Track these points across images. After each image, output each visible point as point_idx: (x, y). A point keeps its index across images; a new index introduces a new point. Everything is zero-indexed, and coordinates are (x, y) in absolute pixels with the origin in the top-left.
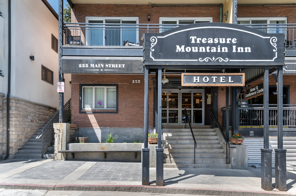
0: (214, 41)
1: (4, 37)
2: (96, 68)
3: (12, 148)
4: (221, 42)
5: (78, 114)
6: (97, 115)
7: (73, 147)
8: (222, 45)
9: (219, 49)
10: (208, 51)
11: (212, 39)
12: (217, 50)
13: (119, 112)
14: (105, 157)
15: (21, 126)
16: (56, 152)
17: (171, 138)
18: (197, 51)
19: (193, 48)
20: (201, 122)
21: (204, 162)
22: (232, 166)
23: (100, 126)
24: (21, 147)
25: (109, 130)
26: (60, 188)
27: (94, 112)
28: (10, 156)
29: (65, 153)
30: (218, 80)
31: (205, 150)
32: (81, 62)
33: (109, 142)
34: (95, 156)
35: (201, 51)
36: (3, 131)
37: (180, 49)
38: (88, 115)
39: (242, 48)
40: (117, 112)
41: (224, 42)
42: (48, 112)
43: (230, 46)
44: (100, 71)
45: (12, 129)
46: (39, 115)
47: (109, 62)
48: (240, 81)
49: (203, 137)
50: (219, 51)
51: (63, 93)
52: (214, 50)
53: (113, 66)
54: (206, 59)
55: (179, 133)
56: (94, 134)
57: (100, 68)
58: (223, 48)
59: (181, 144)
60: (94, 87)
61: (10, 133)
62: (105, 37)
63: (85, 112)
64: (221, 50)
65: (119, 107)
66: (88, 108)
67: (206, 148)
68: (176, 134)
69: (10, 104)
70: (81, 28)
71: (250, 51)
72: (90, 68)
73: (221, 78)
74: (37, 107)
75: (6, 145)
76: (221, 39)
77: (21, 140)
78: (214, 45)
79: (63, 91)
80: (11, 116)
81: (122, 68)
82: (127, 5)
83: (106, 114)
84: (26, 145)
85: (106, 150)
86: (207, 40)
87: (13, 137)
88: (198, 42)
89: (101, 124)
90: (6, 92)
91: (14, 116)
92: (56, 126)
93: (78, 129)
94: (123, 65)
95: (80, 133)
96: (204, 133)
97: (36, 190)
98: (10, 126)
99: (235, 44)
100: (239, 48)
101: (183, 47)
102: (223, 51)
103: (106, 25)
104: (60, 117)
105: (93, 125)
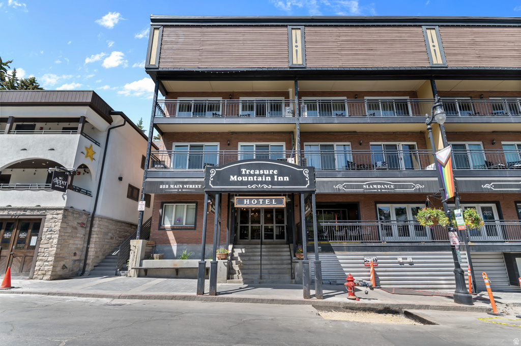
0: (259, 172)
1: (99, 163)
2: (175, 189)
3: (89, 264)
4: (265, 173)
5: (157, 231)
6: (176, 231)
7: (147, 264)
8: (266, 175)
9: (264, 178)
10: (255, 180)
11: (258, 171)
12: (262, 179)
13: (197, 229)
14: (177, 274)
15: (100, 243)
16: (129, 269)
17: (245, 254)
18: (246, 180)
19: (244, 177)
20: (284, 239)
21: (271, 278)
22: (295, 281)
23: (177, 243)
24: (97, 264)
25: (185, 247)
26: (124, 296)
27: (173, 229)
28: (86, 273)
29: (138, 270)
30: (264, 202)
31: (274, 266)
32: (162, 183)
33: (183, 259)
34: (167, 273)
35: (249, 180)
36: (82, 248)
37: (233, 178)
38: (167, 232)
39: (282, 178)
40: (195, 228)
41: (268, 173)
42: (129, 229)
43: (272, 176)
44: (178, 191)
45: (92, 245)
46: (120, 232)
47: (187, 183)
48: (281, 203)
49: (276, 253)
50: (264, 180)
51: (143, 212)
52: (260, 179)
53: (191, 186)
54: (254, 186)
55: (254, 250)
56: (172, 251)
57: (178, 189)
58: (267, 178)
59: (253, 260)
60: (175, 205)
61: (89, 250)
62: (189, 160)
63: (164, 229)
64: (265, 179)
65: (197, 223)
66: (168, 225)
67: (276, 264)
68: (250, 250)
69: (94, 222)
70: (169, 154)
71: (288, 180)
72: (169, 188)
73: (267, 200)
74: (120, 224)
75: (83, 261)
76: (265, 171)
77: (98, 257)
78: (260, 175)
79: (144, 210)
80: (93, 233)
81: (199, 188)
82: (209, 133)
83: (184, 231)
84: (102, 262)
85: (178, 267)
86: (255, 172)
87: (92, 253)
88: (247, 173)
89: (179, 241)
90: (91, 211)
91: (95, 233)
92: (133, 243)
93: (155, 246)
94: (200, 186)
95: (157, 250)
96: (278, 250)
97: (104, 299)
98: (91, 242)
99: (276, 175)
100: (279, 178)
101: (235, 177)
102: (267, 180)
103: (190, 152)
104: (138, 234)
105: (171, 242)
